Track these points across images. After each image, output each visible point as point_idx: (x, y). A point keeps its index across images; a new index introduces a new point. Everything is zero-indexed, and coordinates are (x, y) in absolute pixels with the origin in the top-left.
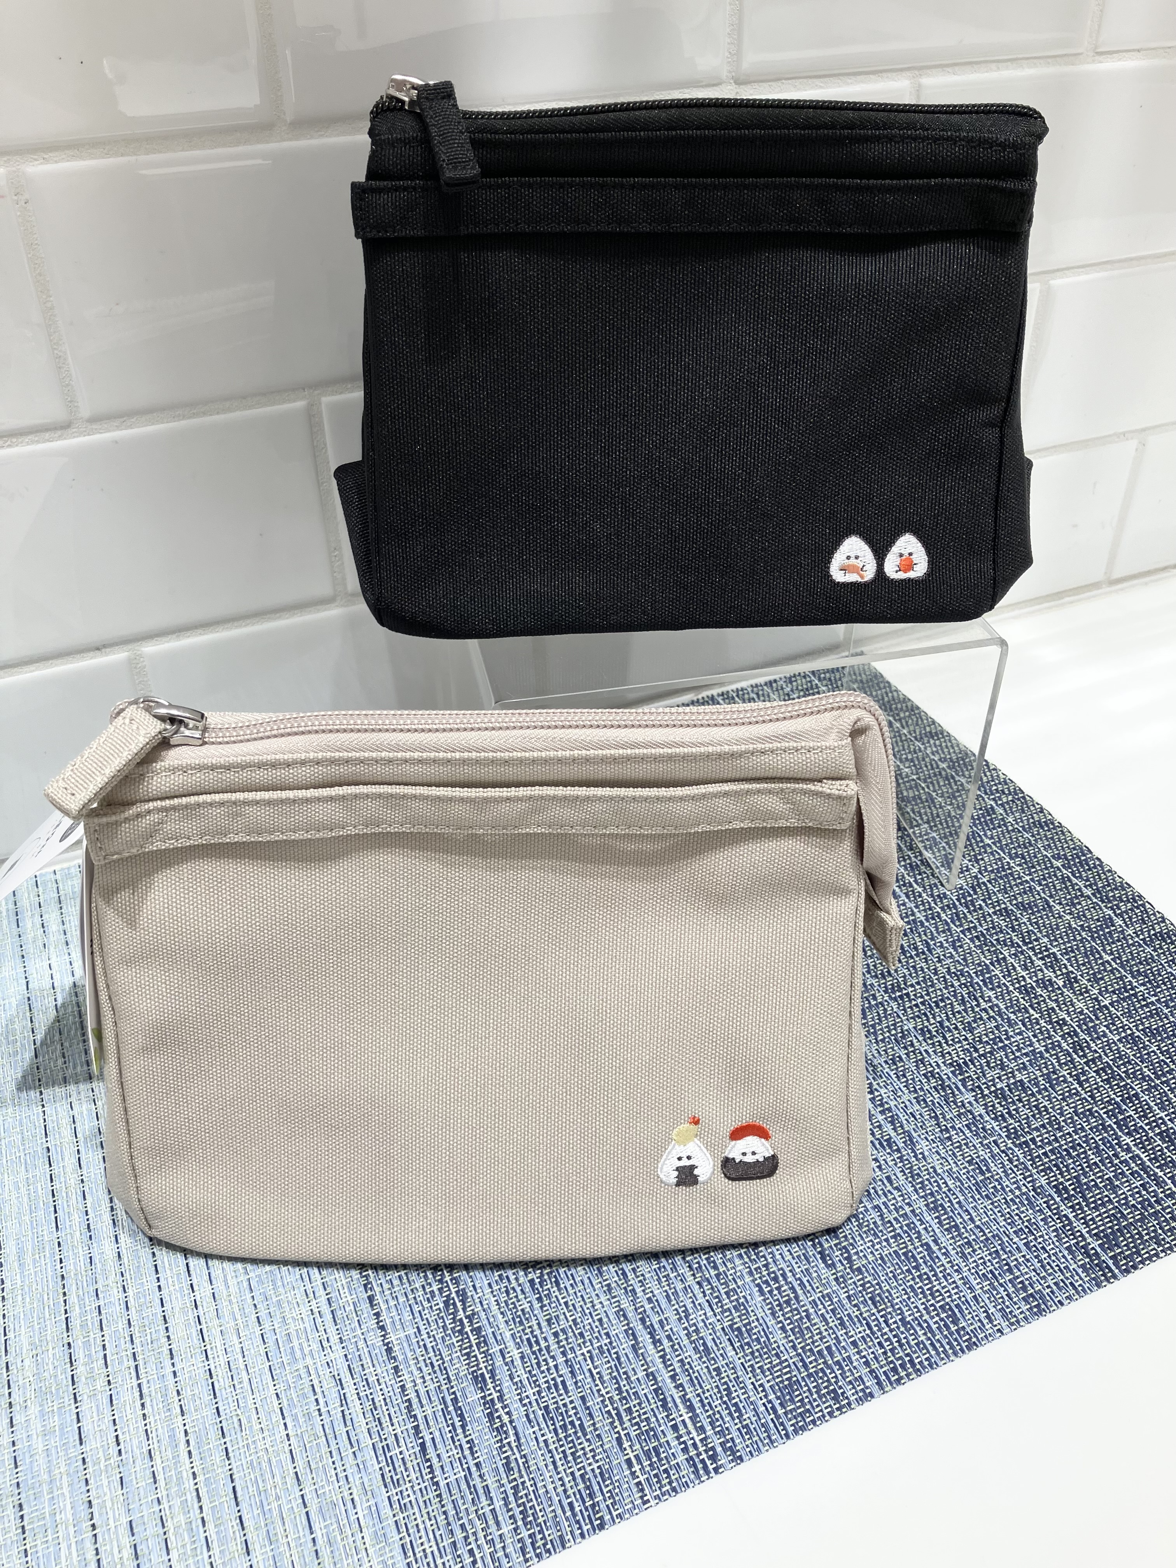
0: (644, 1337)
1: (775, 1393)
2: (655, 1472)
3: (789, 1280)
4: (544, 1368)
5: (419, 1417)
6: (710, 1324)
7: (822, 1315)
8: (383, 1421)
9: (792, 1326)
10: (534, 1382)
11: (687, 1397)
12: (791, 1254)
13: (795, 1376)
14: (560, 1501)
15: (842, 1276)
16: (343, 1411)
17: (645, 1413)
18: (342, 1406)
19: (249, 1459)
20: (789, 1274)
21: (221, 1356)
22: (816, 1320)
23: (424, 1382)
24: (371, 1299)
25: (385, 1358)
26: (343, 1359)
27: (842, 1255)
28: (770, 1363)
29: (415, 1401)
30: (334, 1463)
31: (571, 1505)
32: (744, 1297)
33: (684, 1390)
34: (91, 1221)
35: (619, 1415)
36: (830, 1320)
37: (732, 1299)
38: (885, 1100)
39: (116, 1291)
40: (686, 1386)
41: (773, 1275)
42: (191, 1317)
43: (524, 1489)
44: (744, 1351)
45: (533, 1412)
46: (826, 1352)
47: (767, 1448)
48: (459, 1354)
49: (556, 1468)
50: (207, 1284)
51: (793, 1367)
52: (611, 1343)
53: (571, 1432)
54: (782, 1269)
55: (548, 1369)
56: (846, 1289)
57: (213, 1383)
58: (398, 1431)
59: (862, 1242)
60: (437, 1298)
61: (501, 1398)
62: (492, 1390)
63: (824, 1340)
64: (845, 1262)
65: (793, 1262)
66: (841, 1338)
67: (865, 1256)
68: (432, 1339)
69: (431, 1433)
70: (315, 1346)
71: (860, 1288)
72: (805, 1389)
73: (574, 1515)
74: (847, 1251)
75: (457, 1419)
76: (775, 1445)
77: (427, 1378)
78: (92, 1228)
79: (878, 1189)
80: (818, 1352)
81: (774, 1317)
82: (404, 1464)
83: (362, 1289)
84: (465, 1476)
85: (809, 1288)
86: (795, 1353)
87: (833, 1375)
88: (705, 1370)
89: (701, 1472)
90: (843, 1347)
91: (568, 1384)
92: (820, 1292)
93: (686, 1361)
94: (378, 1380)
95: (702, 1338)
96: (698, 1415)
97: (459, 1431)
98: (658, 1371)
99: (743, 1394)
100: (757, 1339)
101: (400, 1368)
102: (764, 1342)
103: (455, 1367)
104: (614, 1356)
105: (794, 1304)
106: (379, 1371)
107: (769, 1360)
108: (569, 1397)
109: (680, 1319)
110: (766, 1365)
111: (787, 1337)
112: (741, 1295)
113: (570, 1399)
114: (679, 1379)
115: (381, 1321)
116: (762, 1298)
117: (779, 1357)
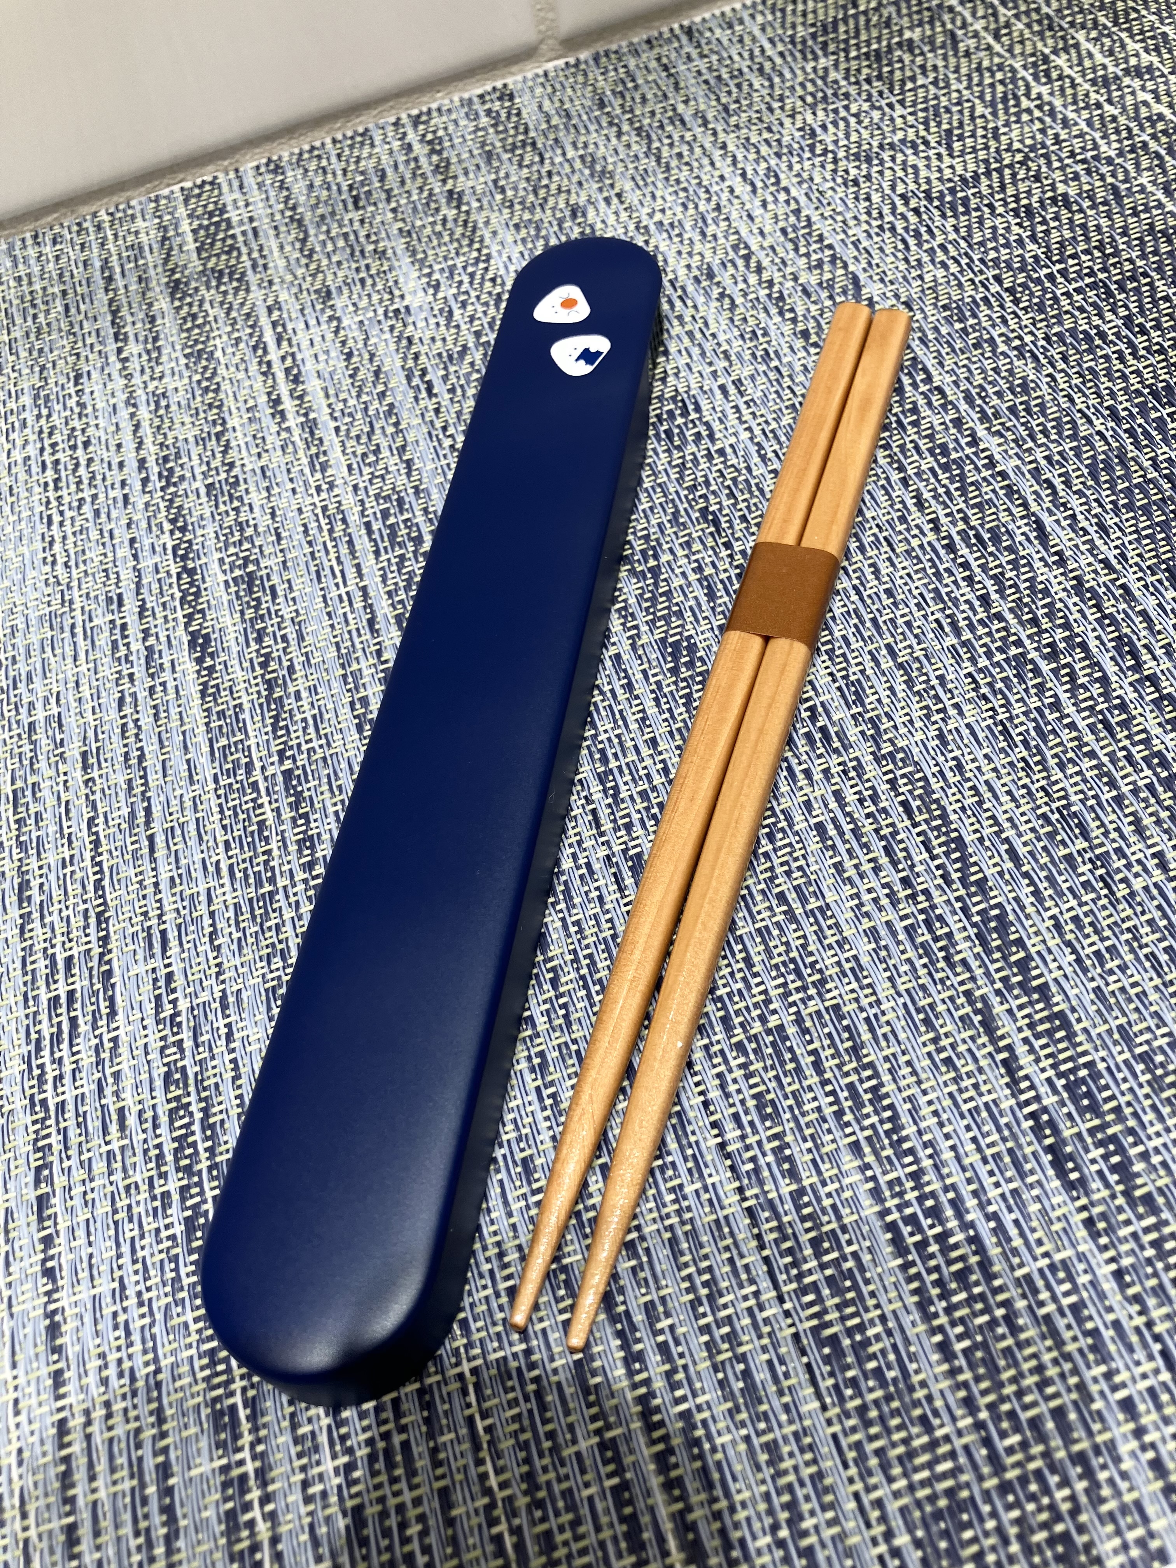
1: (911, 1530)
3: (969, 1217)
5: (81, 1502)
6: (766, 1321)
7: (1047, 1318)
9: (966, 1343)
12: (979, 1149)
13: (968, 1485)
15: (1103, 1216)
17: (583, 1552)
20: (971, 1203)
22: (1031, 1333)
23: (108, 1417)
24: (42, 1202)
25: (42, 1348)
27: (1106, 1157)
28: (906, 1441)
29: (80, 1462)
32: (855, 1254)
33: (684, 1497)
35: (520, 1547)
36: (1067, 1335)
37: (826, 1258)
40: (691, 1485)
41: (930, 1203)
44: (842, 1399)
46: (1050, 1425)
48: (193, 1351)
51: (962, 1460)
52: (528, 1352)
54: (953, 1187)
56: (1111, 1253)
59: (1159, 1127)
60: (174, 1210)
61: (262, 1475)
62: (246, 1454)
63: (1050, 1390)
64: (1113, 1178)
65: (983, 1170)
66: (1094, 1389)
67: (1164, 1164)
68: (145, 1309)
69: (98, 1548)
71: (1150, 1252)
72: (990, 1524)
74: (1121, 1150)
75: (157, 1519)
77: (118, 1406)
80: (1032, 1421)
81: (928, 1317)
83: (31, 1178)
85: (1017, 1242)
86: (969, 1421)
87: (1066, 1492)
88: (742, 1447)
90: (1099, 1412)
91: (415, 1450)
92: (1046, 1255)
93: (699, 1417)
94: (16, 1402)
95: (742, 1358)
98: (628, 1437)
99: (830, 1523)
100: (878, 1373)
101: (67, 1375)
102: (895, 1380)
103: (178, 1384)
104: (532, 1387)
105: (977, 1283)
106: (22, 1381)
107: (903, 1434)
108: (412, 1488)
109: (696, 1303)
110: (894, 1445)
111: (953, 1372)
112: (848, 1250)
113: (416, 1493)
114: (676, 1466)
115: (52, 1258)
116: (900, 1261)
117: (929, 1429)
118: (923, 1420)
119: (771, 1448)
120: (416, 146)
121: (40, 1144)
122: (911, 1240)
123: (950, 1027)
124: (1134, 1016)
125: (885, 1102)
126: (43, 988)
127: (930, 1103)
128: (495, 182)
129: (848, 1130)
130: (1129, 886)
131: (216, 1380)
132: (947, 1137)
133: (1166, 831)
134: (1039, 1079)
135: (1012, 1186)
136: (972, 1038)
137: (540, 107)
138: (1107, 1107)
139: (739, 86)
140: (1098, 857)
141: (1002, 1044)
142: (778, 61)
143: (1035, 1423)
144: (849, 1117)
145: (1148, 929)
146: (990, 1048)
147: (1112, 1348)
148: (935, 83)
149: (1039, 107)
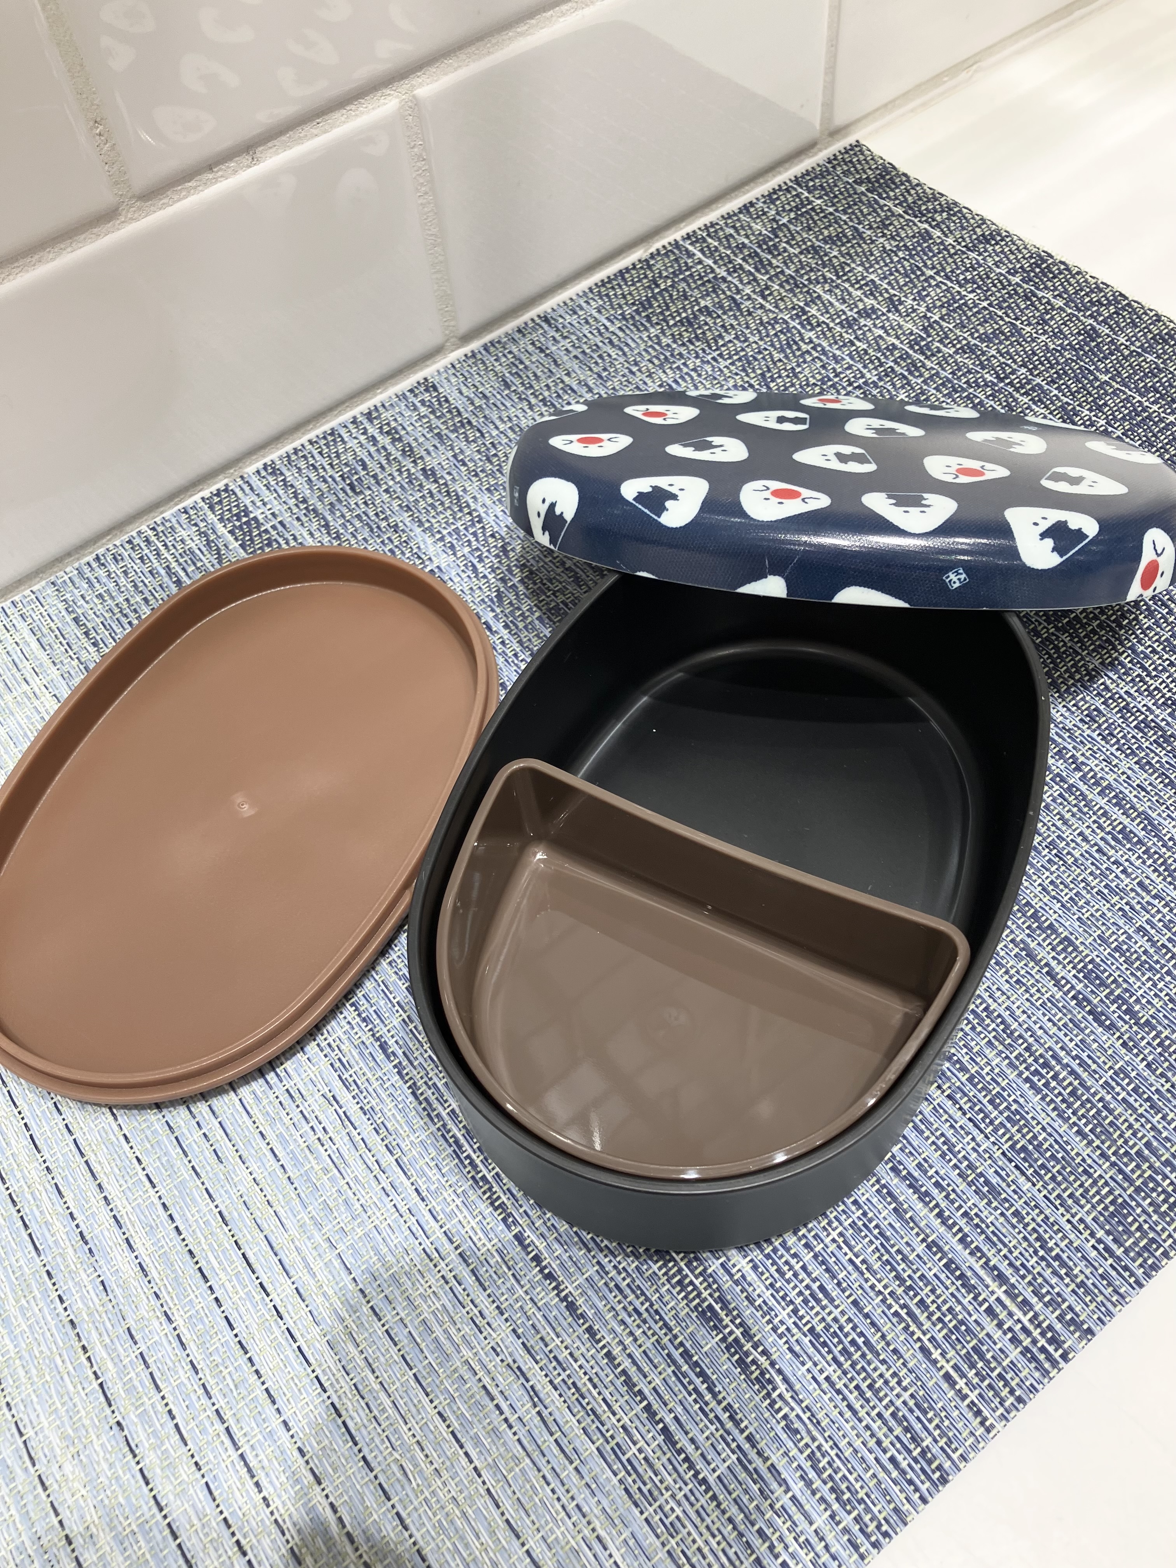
0: (905, 1194)
1: (1102, 1228)
2: (986, 1382)
3: (1065, 1061)
4: (789, 1275)
5: (646, 1391)
6: (985, 1151)
7: (1124, 1099)
8: (599, 1411)
9: (1090, 1126)
10: (783, 1298)
11: (992, 1264)
12: (1054, 1024)
13: (1120, 1195)
14: (876, 1459)
15: (1130, 1039)
16: (539, 1413)
17: (945, 1302)
18: (535, 1406)
19: (435, 1520)
20: (1062, 1054)
21: (341, 1380)
22: (1120, 1110)
23: (635, 1340)
25: (570, 1319)
26: (512, 1338)
27: (1119, 1008)
28: (1081, 1186)
29: (632, 1371)
30: (553, 1491)
31: (892, 1460)
32: (1015, 1101)
33: (983, 1255)
34: (83, 1227)
35: (910, 1314)
36: (1137, 1105)
37: (1001, 1108)
38: (1099, 775)
39: (156, 1324)
40: (984, 1248)
41: (1041, 1061)
42: (277, 1333)
43: (823, 1456)
44: (1041, 1177)
45: (797, 1341)
46: (1146, 1152)
47: (1119, 1307)
48: (668, 1286)
49: (855, 1412)
50: (282, 1278)
51: (1112, 1184)
52: (865, 1214)
53: (856, 1356)
54: (1050, 1048)
55: (796, 1275)
56: (1142, 1056)
57: (344, 1423)
58: (626, 1419)
59: (1139, 984)
61: (747, 1333)
62: (732, 1327)
63: (1140, 1135)
64: (1127, 1018)
65: (1061, 1034)
66: (1160, 1127)
67: (1148, 1002)
68: (624, 1275)
69: (671, 1411)
70: (467, 1329)
71: (1159, 1050)
72: (1139, 1211)
73: (903, 1472)
74: (1125, 1002)
75: (698, 1381)
76: (1127, 1300)
77: (638, 1333)
78: (88, 1238)
79: (1134, 902)
80: (1137, 1153)
81: (1066, 1120)
82: (651, 1466)
83: (502, 1226)
84: (738, 1459)
85: (1094, 1067)
86: (1108, 1164)
87: (1168, 1181)
88: (1002, 1219)
89: (1047, 1365)
90: (1166, 1138)
91: (829, 1288)
92: (1111, 1068)
93: (972, 1213)
94: (571, 1354)
95: (981, 1175)
96: (1013, 1286)
97: (708, 1397)
98: (941, 1237)
99: (1062, 1239)
100: (1053, 1157)
101: (596, 1328)
102: (1063, 1158)
103: (669, 1307)
104: (876, 1232)
105: (1083, 1094)
106: (568, 1341)
107: (1079, 1183)
108: (837, 1307)
109: (944, 1155)
110: (1076, 1190)
111: (1090, 1143)
112: (1011, 1099)
113: (840, 1309)
114: (972, 1242)
115: (545, 1267)
116: (1040, 1096)
117: (1090, 1175)
118: (1085, 1172)
119: (1016, 1214)
120: (379, 438)
121: (497, 1204)
122: (1040, 1084)
123: (1011, 963)
124: (1104, 928)
125: (996, 1014)
126: (440, 1109)
127: (1018, 1008)
128: (455, 456)
129: (982, 1036)
130: (1073, 856)
131: (691, 1296)
132: (1035, 1023)
133: (1080, 819)
134: (1069, 977)
135: (1080, 1038)
136: (1025, 965)
137: (461, 393)
138: (1109, 981)
139: (600, 357)
140: (1050, 843)
141: (1042, 963)
142: (621, 334)
143: (1139, 1153)
144: (979, 1029)
145: (1091, 878)
146: (1037, 968)
147: (1160, 1104)
148: (737, 338)
149: (814, 348)
